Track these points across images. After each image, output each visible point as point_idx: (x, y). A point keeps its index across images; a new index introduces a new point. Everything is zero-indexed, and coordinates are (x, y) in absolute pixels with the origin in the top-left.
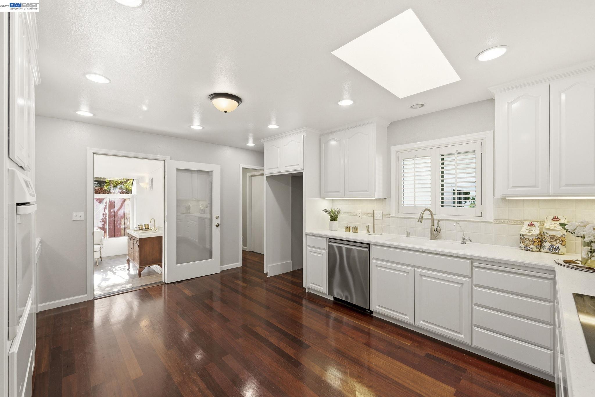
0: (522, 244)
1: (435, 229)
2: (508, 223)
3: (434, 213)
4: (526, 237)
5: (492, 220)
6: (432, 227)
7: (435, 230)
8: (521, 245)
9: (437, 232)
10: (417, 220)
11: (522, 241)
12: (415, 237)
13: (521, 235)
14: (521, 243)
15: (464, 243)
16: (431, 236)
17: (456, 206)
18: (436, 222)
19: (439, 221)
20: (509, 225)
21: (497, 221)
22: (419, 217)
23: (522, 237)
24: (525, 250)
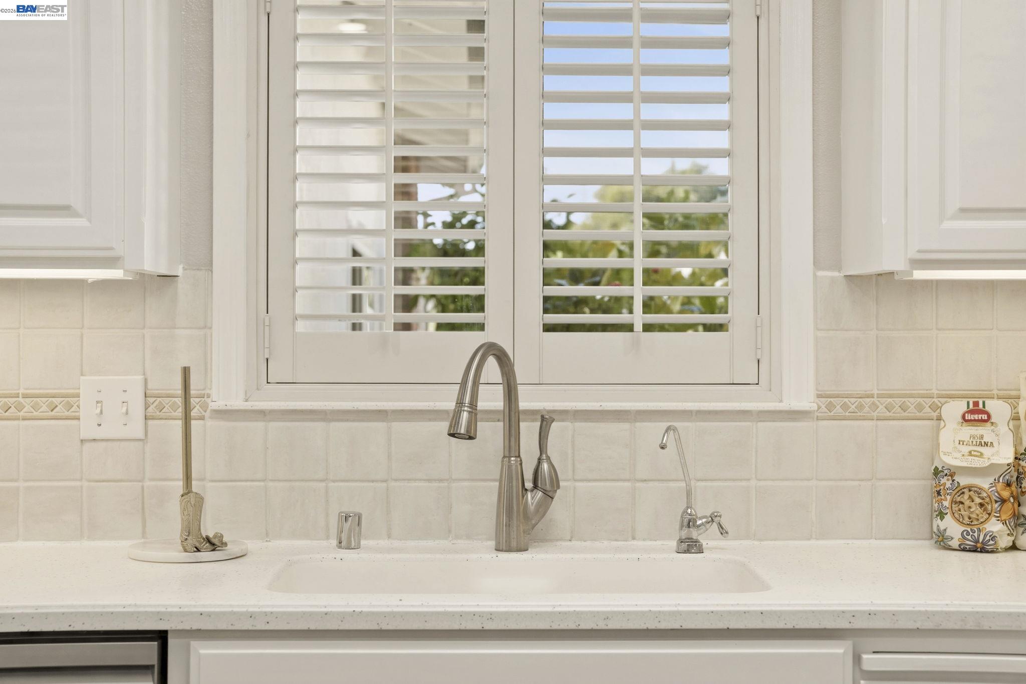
0: (948, 518)
1: (529, 475)
2: (875, 414)
3: (521, 374)
4: (964, 481)
5: (806, 402)
6: (510, 467)
7: (529, 485)
8: (943, 525)
9: (539, 494)
10: (444, 426)
11: (946, 504)
12: (384, 543)
13: (936, 472)
14: (942, 515)
15: (690, 546)
16: (508, 525)
17: (638, 327)
18: (529, 431)
19: (545, 420)
20: (879, 423)
21: (830, 406)
22: (451, 405)
23: (943, 481)
24: (964, 550)
